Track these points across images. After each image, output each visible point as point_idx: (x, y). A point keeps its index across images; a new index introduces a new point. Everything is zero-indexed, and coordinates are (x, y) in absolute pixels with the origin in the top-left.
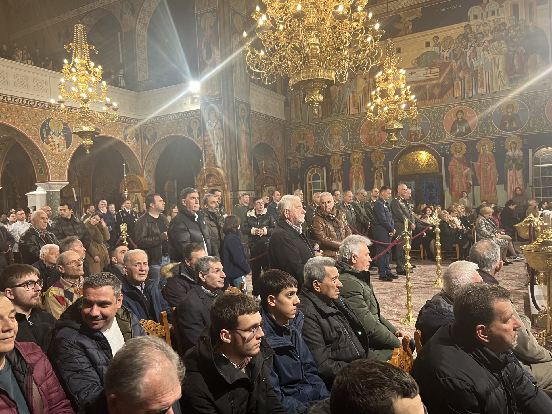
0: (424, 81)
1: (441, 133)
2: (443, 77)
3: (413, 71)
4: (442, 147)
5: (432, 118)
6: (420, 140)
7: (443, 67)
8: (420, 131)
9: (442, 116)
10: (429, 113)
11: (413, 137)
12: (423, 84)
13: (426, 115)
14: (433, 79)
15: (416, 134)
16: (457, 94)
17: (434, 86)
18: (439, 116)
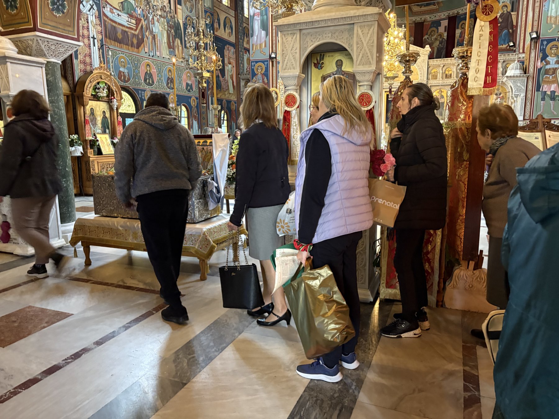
0: (127, 27)
1: (138, 79)
2: (138, 31)
3: (120, 13)
4: (140, 92)
5: (133, 64)
6: (127, 82)
7: (138, 21)
8: (127, 73)
9: (139, 64)
10: (132, 59)
11: (123, 78)
12: (127, 30)
13: (130, 60)
14: (132, 29)
15: (125, 76)
16: (146, 50)
17: (134, 35)
18: (137, 64)
